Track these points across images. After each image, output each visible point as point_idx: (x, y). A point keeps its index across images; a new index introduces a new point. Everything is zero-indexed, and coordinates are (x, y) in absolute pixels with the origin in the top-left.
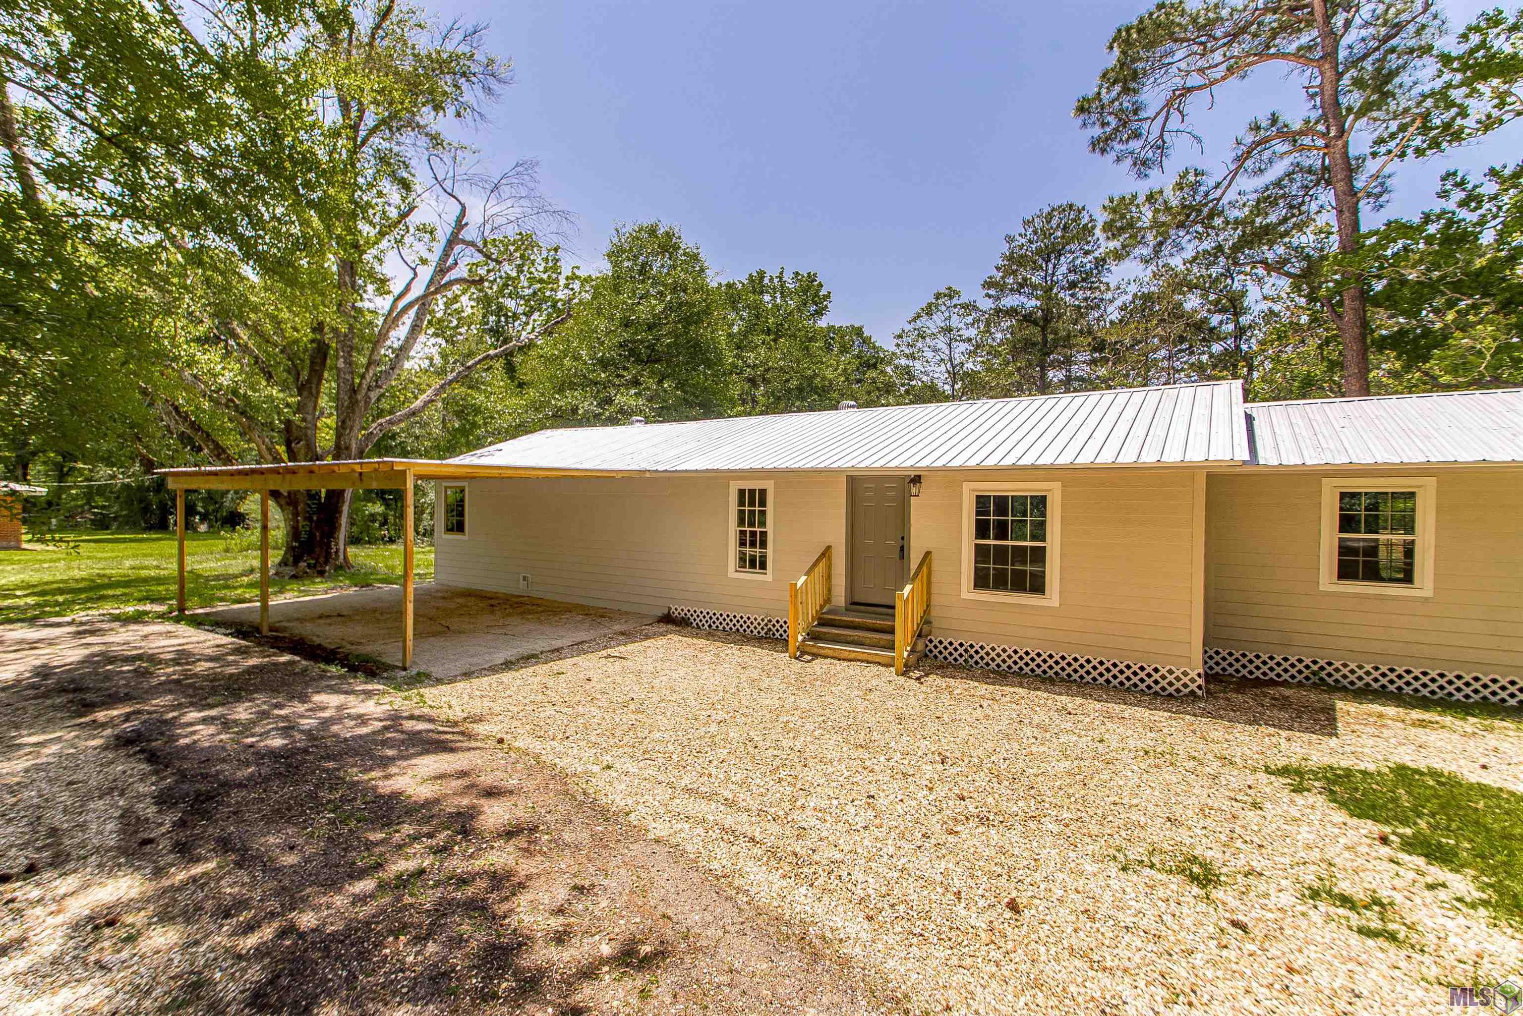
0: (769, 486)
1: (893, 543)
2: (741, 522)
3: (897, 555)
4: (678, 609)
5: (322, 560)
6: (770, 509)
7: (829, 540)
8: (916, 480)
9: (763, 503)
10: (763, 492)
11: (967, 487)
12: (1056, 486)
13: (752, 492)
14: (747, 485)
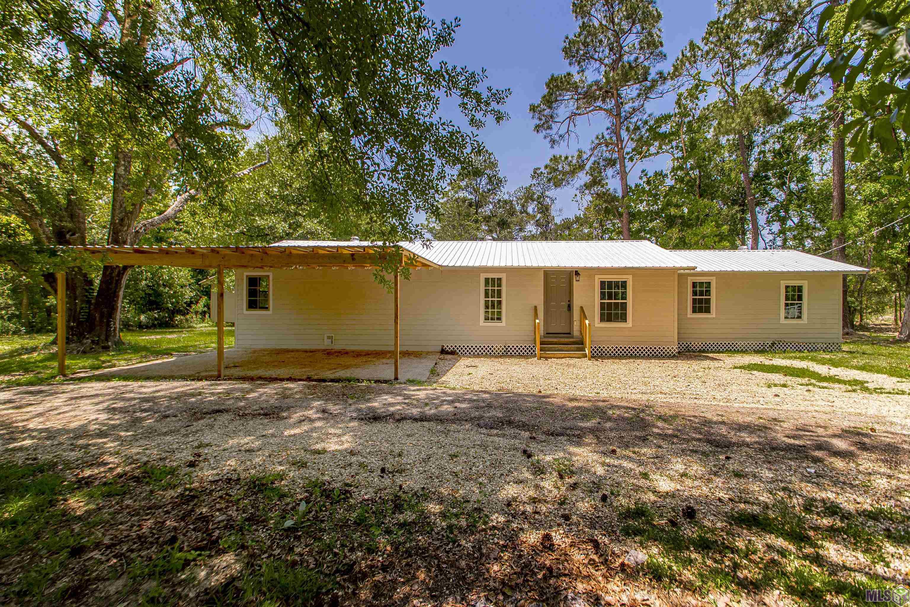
0: (503, 276)
1: (565, 304)
2: (487, 295)
3: (566, 309)
4: (449, 346)
5: (103, 337)
6: (504, 289)
7: (535, 303)
8: (577, 273)
9: (499, 285)
10: (500, 279)
11: (597, 277)
12: (630, 277)
13: (493, 279)
14: (491, 276)
